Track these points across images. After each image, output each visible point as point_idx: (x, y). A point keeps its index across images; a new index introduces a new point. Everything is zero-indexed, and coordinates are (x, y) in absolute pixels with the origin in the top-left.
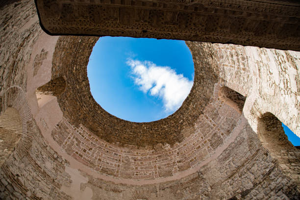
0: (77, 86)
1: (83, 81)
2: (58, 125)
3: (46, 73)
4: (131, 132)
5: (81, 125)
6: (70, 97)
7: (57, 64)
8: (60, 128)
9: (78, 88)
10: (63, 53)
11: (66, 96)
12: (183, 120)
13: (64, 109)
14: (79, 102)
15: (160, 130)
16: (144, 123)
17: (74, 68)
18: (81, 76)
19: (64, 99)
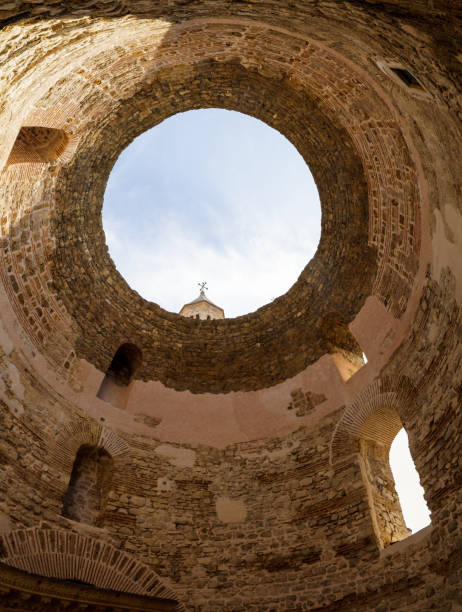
0: (319, 290)
1: (307, 284)
2: (386, 304)
3: (321, 373)
4: (309, 134)
5: (371, 242)
6: (340, 295)
7: (305, 356)
8: (388, 297)
9: (321, 286)
10: (286, 358)
11: (343, 303)
12: (177, 92)
13: (360, 298)
14: (340, 267)
15: (245, 95)
16: (271, 125)
17: (299, 314)
18: (304, 294)
19: (348, 306)
